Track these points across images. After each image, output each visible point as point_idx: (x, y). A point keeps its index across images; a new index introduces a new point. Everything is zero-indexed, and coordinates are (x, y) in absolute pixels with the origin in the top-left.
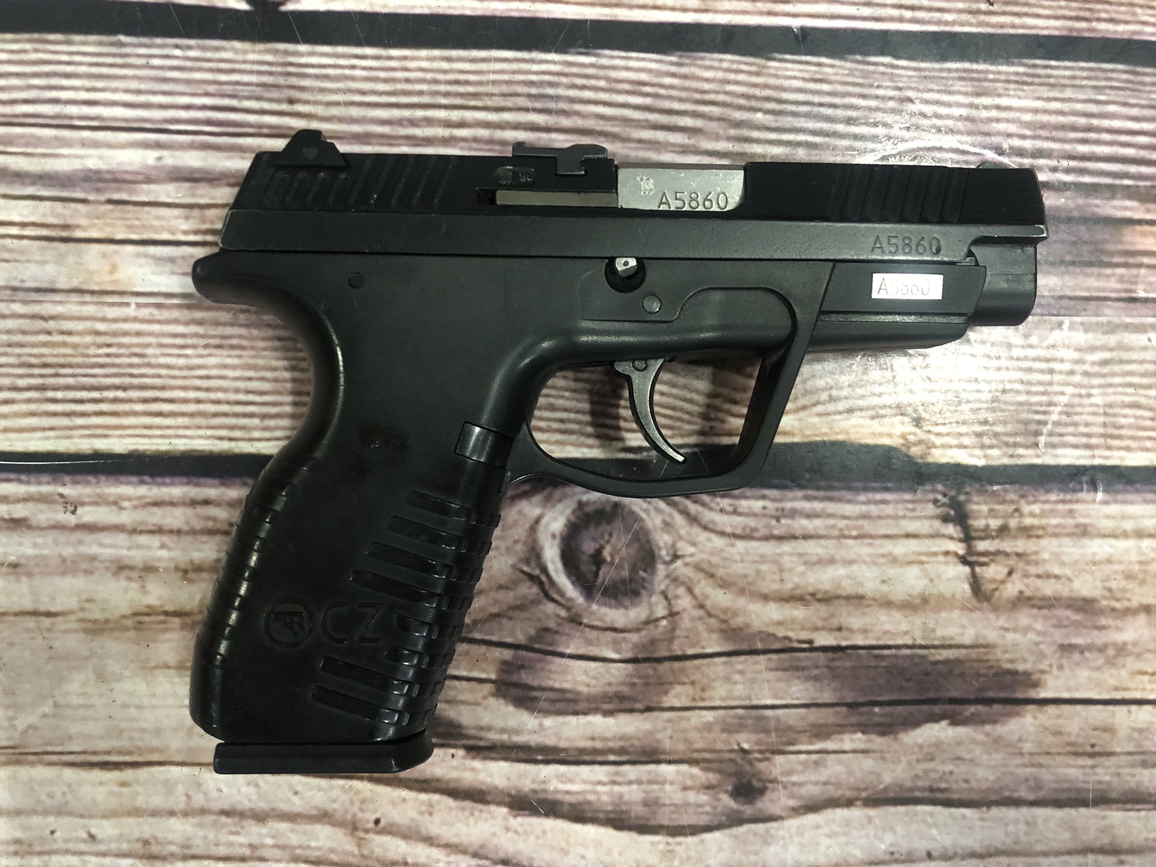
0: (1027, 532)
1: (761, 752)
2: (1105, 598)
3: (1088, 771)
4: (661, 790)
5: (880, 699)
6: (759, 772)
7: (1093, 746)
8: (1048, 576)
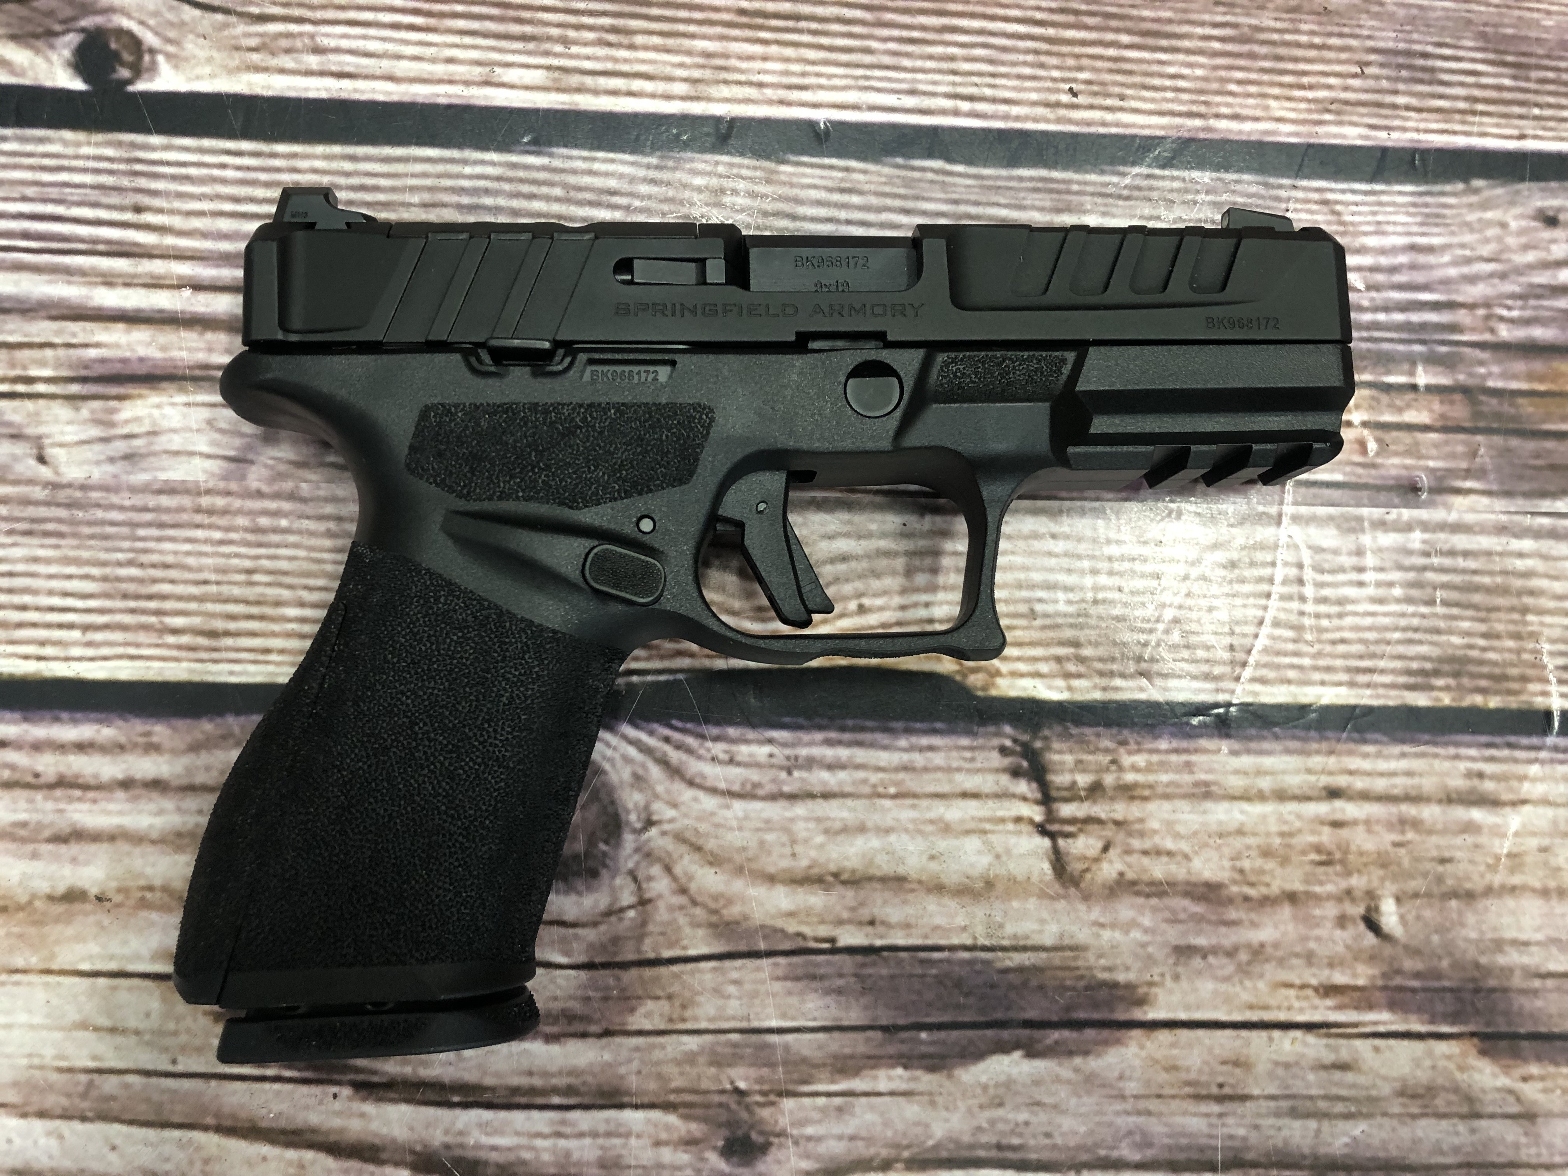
0: (1128, 792)
1: (764, 1094)
2: (1235, 882)
3: (1214, 1120)
4: (625, 1146)
5: (928, 1020)
6: (761, 1121)
7: (1221, 1086)
8: (1158, 852)
